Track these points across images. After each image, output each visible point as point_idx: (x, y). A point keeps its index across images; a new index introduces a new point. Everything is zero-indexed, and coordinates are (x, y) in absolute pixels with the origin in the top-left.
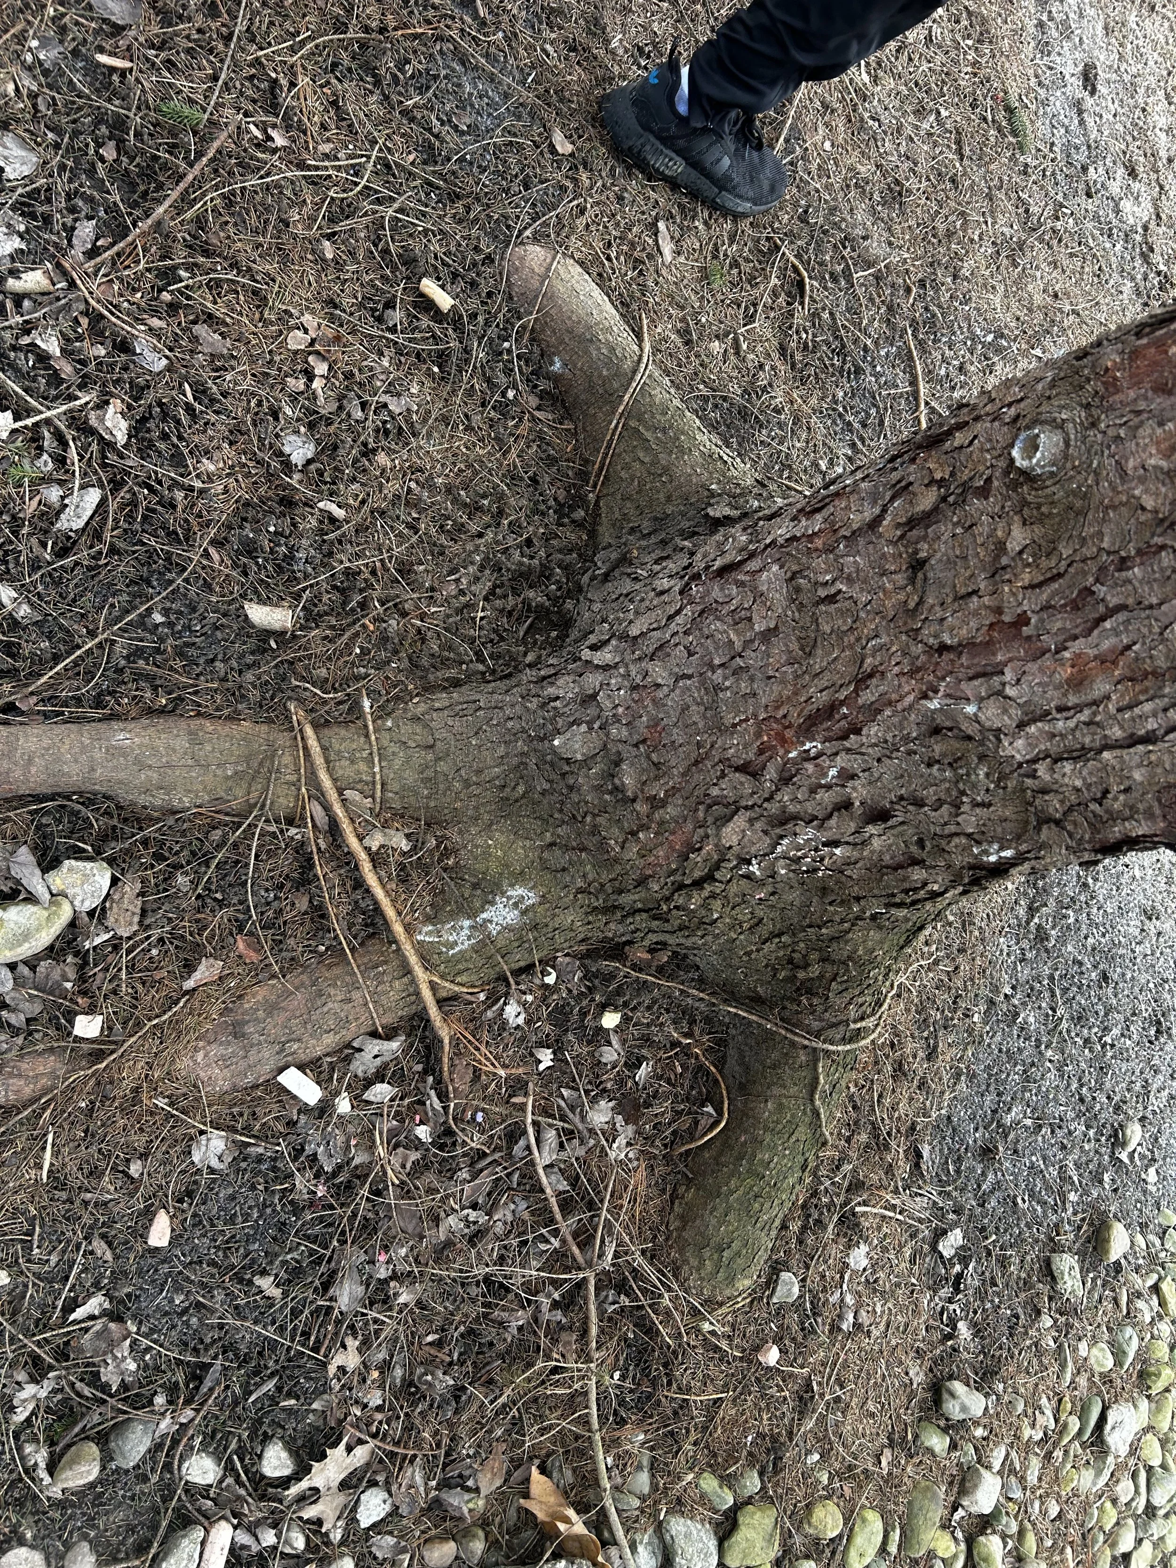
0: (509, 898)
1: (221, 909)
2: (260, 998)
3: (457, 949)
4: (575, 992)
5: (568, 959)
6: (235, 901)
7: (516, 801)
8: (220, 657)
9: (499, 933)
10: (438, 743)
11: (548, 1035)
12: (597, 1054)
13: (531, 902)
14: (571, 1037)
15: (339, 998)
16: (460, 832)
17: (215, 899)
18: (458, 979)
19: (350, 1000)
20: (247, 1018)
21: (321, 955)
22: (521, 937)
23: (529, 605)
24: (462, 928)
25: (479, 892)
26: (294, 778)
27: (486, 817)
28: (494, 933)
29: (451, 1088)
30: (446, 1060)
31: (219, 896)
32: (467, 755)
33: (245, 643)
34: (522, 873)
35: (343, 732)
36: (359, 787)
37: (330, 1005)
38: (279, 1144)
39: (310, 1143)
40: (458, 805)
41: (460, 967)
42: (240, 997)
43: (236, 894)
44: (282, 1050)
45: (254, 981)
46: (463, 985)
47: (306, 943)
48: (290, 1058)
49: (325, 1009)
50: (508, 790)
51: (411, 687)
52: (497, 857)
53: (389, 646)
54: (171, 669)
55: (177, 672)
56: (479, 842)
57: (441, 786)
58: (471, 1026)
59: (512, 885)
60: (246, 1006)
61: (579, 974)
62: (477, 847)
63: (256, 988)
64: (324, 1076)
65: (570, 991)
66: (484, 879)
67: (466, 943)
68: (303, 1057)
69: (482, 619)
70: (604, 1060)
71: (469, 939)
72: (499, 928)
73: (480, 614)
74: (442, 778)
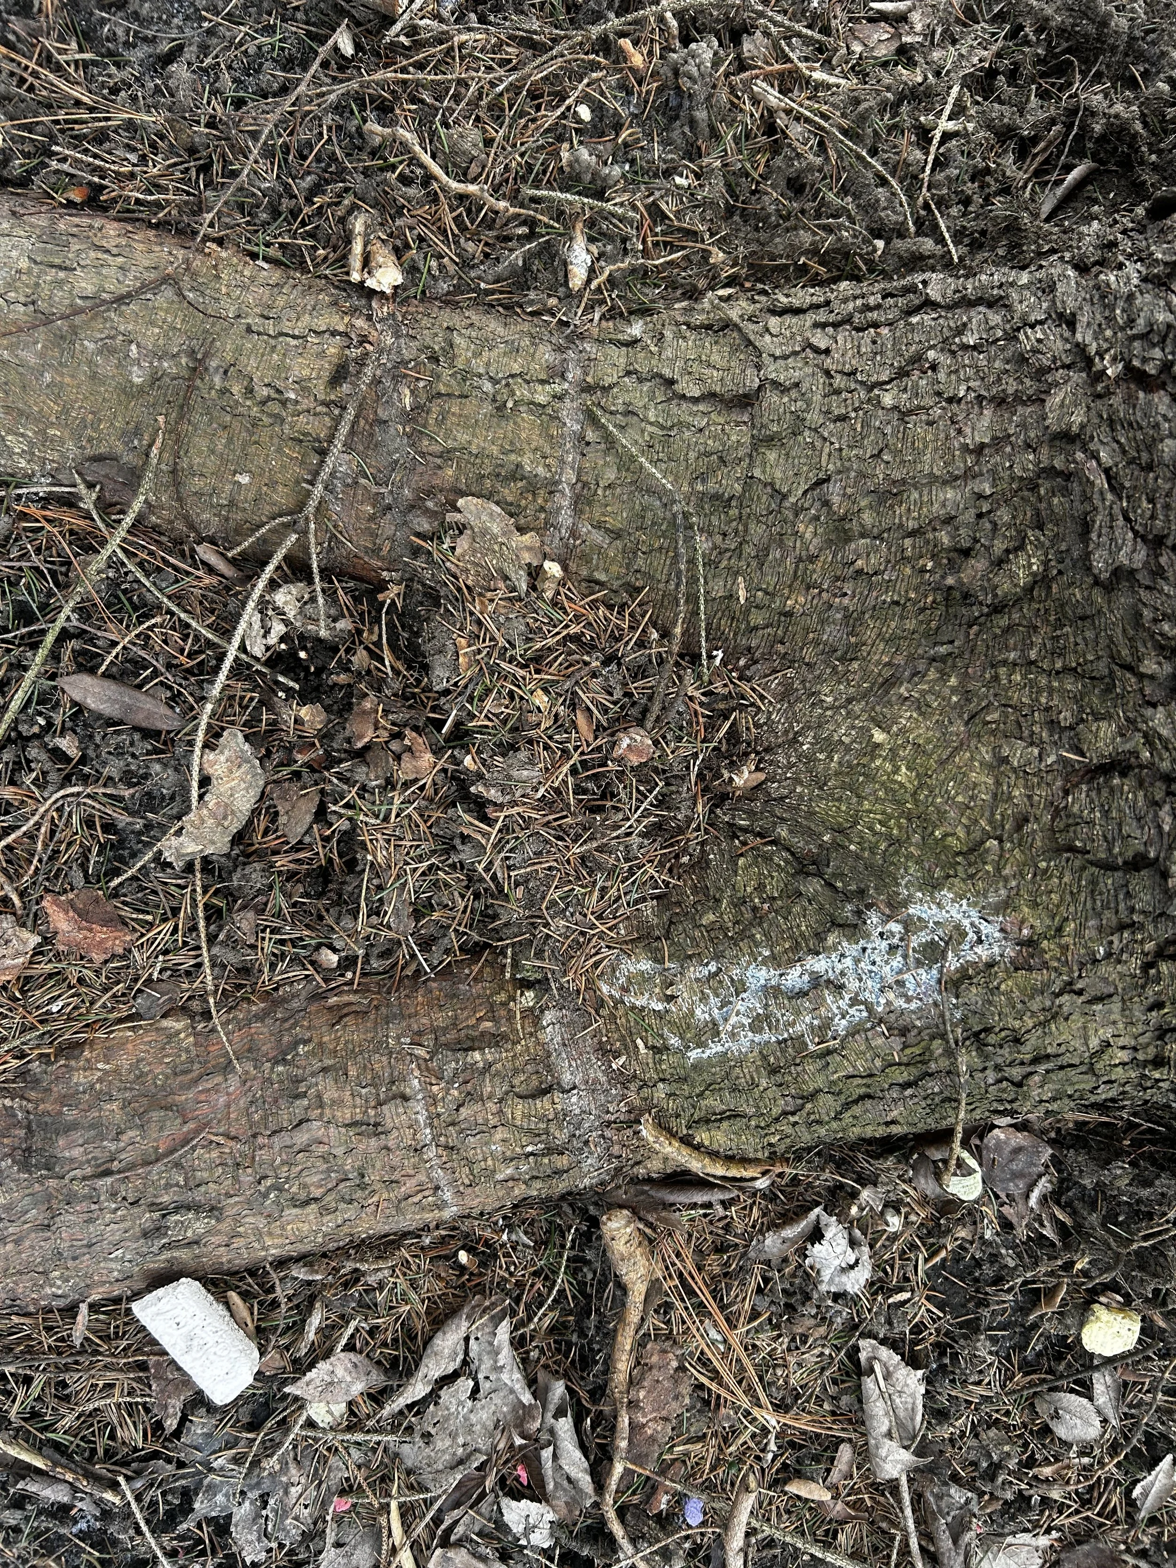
0: (910, 926)
1: (67, 781)
2: (124, 1061)
3: (716, 1048)
4: (1022, 1232)
5: (1020, 1139)
6: (113, 769)
7: (997, 609)
8: (190, 53)
9: (854, 1031)
10: (772, 398)
11: (918, 1329)
12: (1041, 1408)
13: (983, 953)
14: (983, 1348)
15: (346, 1115)
16: (786, 694)
17: (58, 755)
18: (702, 1136)
19: (377, 1129)
20: (70, 1114)
21: (328, 975)
22: (923, 1059)
23: (1084, 128)
24: (740, 987)
25: (813, 886)
26: (317, 427)
27: (881, 655)
28: (841, 1025)
29: (624, 1421)
30: (626, 1341)
31: (68, 744)
32: (856, 443)
33: (270, 30)
34: (974, 849)
35: (494, 325)
36: (509, 493)
37: (316, 1129)
38: (114, 1486)
39: (212, 1489)
40: (797, 601)
41: (712, 1102)
42: (73, 1048)
43: (119, 753)
44: (159, 1230)
45: (124, 1010)
46: (714, 1155)
47: (289, 932)
48: (183, 1255)
49: (301, 1138)
50: (978, 565)
51: (718, 256)
52: (893, 792)
53: (679, 132)
54: (47, 60)
55: (58, 69)
56: (842, 733)
57: (757, 531)
58: (713, 1263)
59: (932, 886)
60: (79, 1078)
61: (1043, 1186)
62: (829, 746)
63: (122, 1032)
64: (282, 1316)
65: (1007, 1225)
66: (837, 846)
67: (747, 1039)
68: (224, 1257)
69: (947, 136)
70: (1061, 1431)
71: (756, 1027)
72: (858, 1014)
73: (946, 125)
74: (762, 502)
